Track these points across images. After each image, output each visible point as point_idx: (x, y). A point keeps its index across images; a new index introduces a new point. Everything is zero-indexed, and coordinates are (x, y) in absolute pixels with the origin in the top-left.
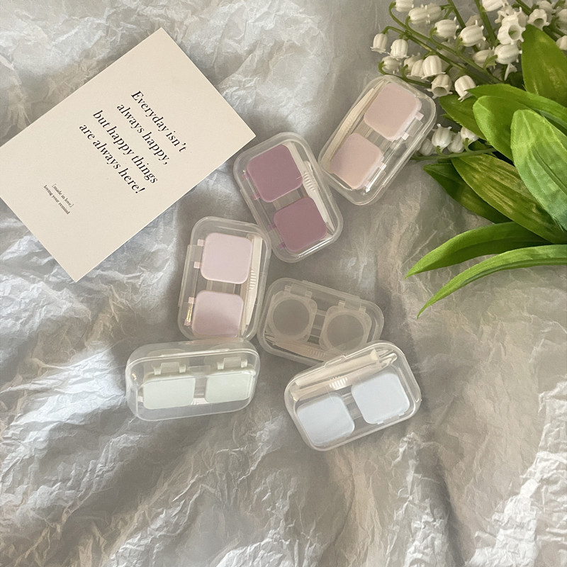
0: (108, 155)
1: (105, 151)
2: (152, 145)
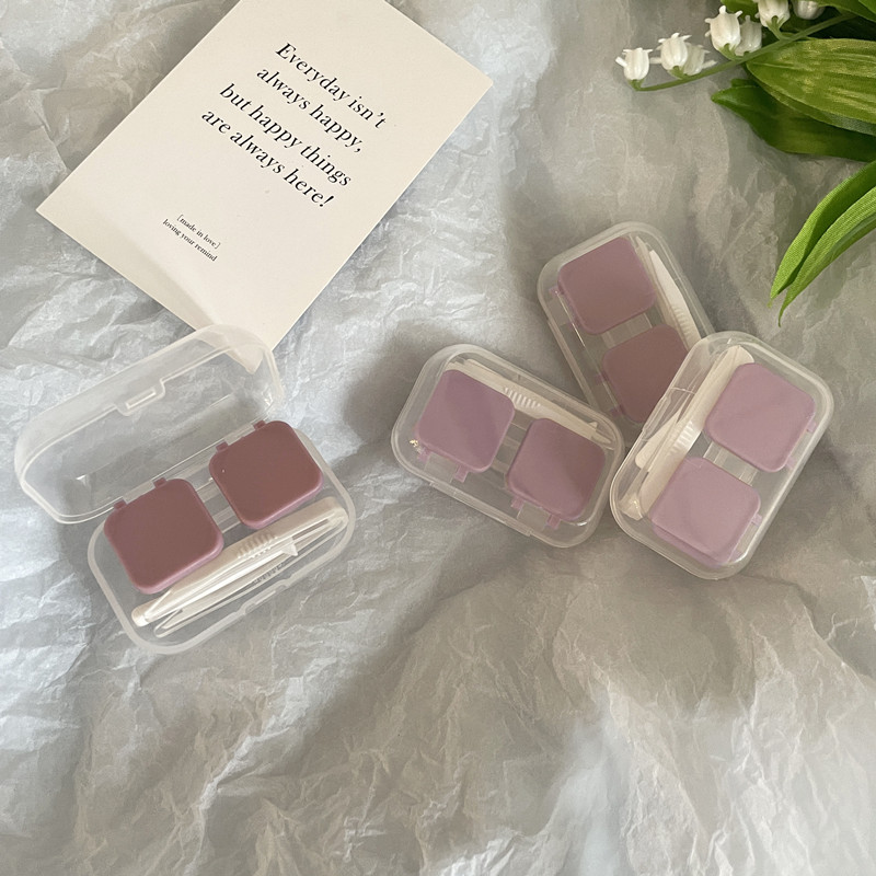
0: (260, 153)
1: (253, 146)
2: (330, 125)
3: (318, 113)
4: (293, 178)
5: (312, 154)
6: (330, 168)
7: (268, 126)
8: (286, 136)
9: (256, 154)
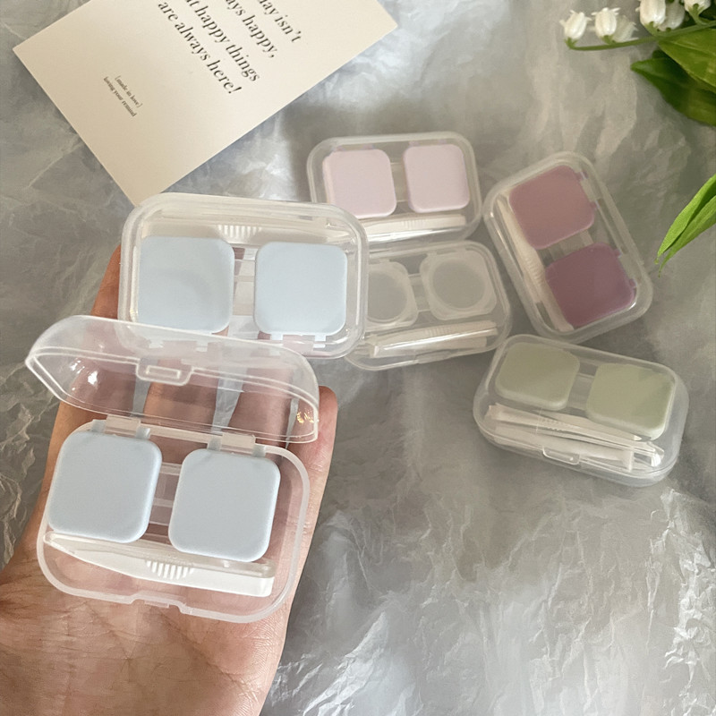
0: (194, 42)
1: (190, 36)
2: (255, 32)
3: (249, 21)
4: (214, 67)
5: (234, 52)
6: (245, 65)
7: (207, 23)
8: (219, 33)
9: (191, 42)
